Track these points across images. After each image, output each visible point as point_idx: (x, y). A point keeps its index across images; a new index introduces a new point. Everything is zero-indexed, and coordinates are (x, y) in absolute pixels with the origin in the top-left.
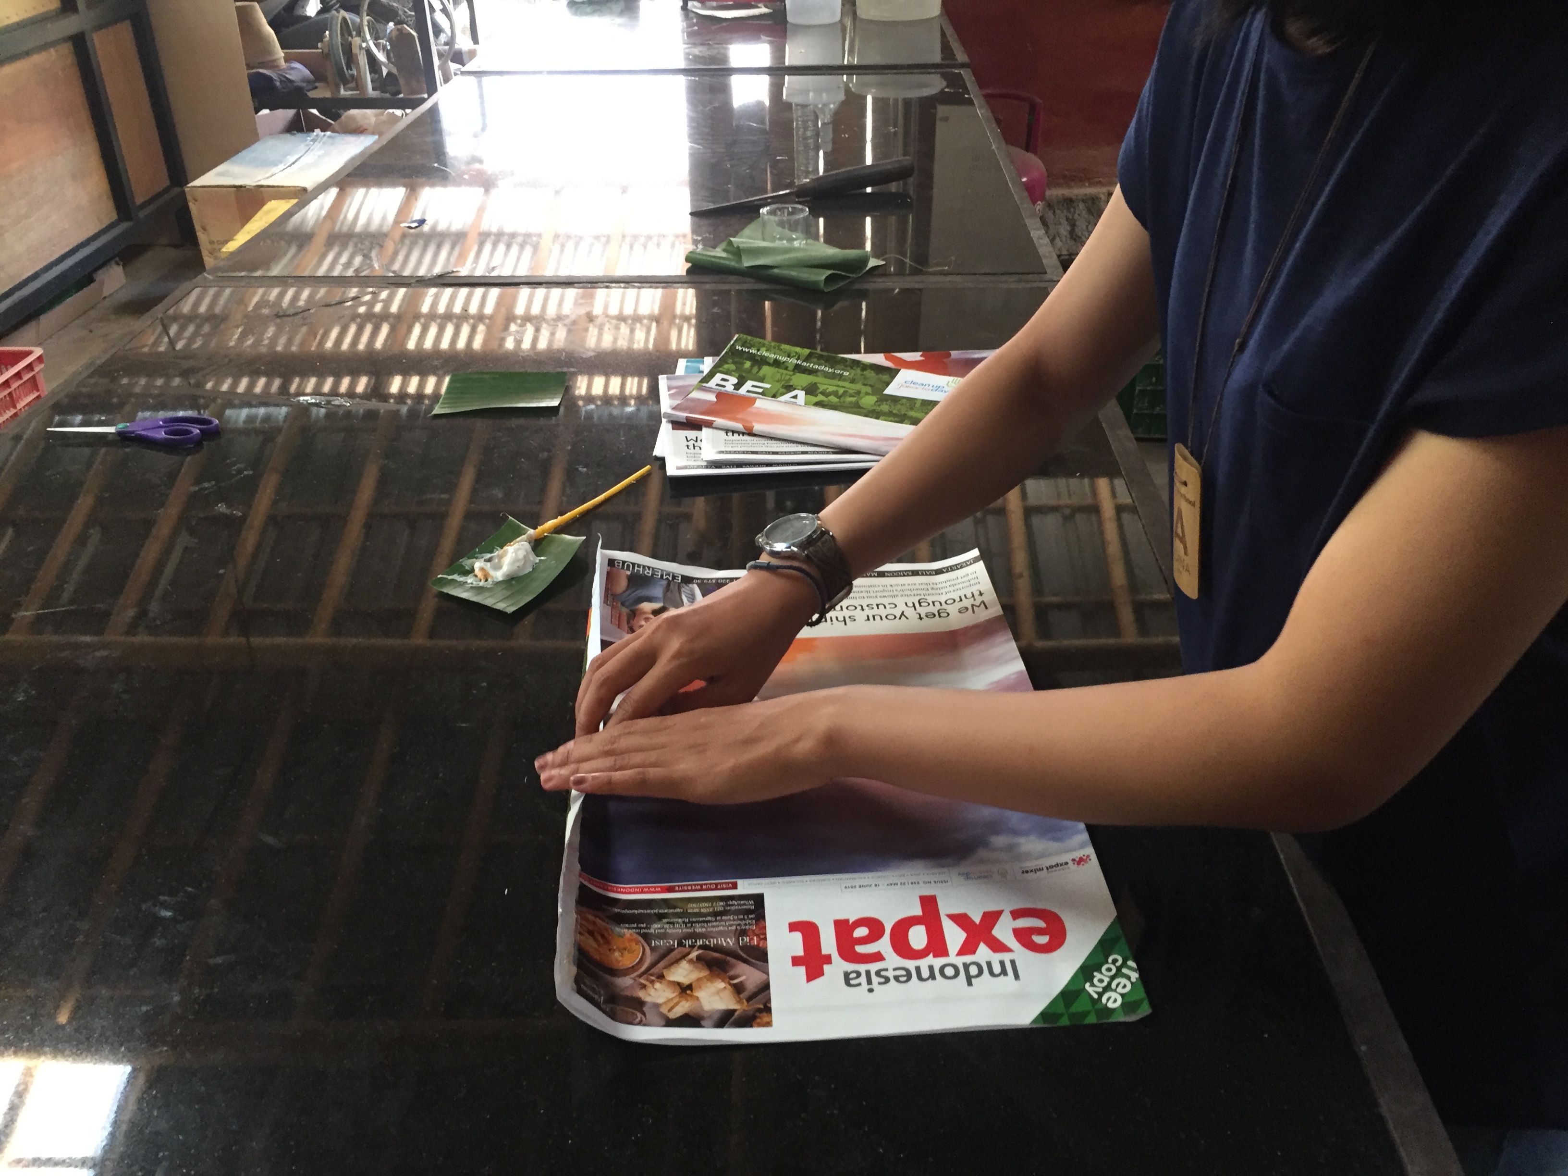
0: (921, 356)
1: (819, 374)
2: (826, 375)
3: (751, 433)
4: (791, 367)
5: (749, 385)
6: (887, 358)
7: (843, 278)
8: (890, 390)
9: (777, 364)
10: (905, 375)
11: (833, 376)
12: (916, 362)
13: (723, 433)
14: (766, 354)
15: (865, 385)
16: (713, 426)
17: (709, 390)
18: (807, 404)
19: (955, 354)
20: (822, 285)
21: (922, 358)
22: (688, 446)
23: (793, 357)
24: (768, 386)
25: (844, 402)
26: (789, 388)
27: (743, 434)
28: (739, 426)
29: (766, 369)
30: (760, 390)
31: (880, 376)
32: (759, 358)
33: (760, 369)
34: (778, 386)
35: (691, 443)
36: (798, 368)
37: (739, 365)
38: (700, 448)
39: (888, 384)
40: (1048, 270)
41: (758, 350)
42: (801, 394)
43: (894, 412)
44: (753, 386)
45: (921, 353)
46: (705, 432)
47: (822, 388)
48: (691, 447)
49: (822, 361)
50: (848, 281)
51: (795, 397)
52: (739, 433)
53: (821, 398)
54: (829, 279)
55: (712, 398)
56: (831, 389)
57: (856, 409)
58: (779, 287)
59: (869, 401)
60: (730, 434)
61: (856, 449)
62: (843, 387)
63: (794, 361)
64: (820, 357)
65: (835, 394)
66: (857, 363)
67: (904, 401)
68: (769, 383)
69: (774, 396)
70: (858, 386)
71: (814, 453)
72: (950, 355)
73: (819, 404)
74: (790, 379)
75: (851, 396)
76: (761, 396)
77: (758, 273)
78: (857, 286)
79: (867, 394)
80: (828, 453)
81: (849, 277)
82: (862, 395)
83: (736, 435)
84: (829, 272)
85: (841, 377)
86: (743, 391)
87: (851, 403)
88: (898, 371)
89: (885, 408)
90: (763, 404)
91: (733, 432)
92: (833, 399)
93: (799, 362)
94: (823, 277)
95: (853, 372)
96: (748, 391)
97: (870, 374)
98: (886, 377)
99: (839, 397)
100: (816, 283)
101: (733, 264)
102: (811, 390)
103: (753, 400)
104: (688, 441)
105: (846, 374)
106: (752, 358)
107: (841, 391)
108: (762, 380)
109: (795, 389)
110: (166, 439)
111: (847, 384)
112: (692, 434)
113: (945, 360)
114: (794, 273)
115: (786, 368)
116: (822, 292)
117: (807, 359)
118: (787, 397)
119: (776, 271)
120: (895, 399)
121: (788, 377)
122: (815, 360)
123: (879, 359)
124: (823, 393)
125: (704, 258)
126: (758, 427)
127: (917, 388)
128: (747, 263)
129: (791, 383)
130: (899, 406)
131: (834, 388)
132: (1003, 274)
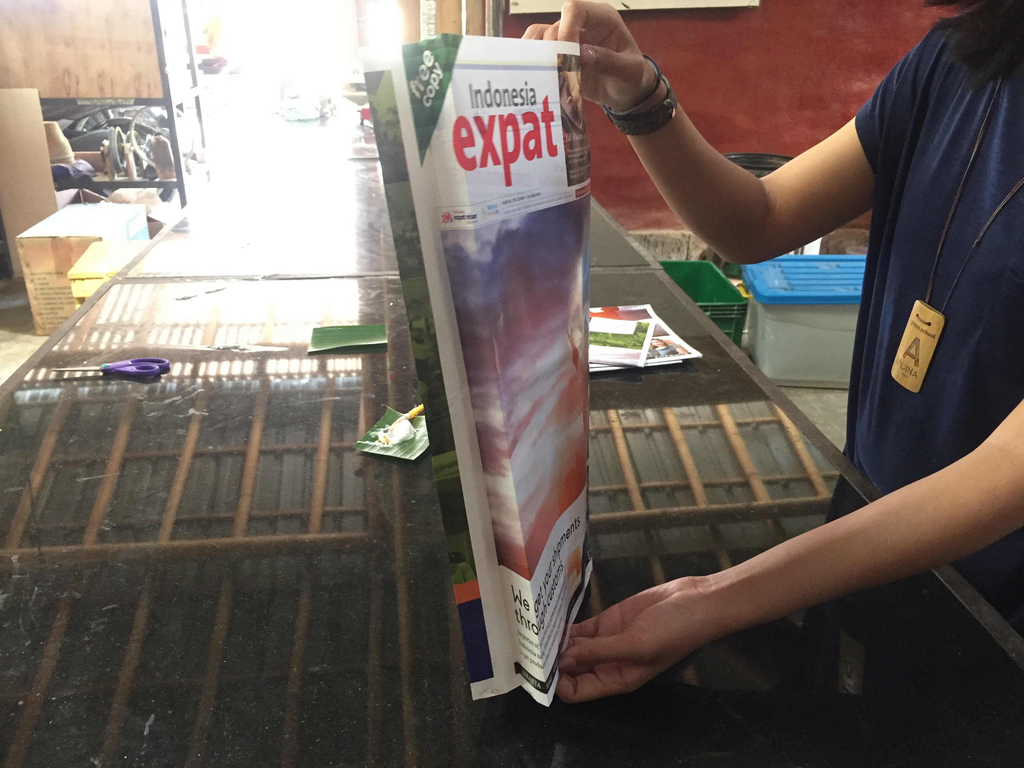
0: (602, 309)
8: (591, 329)
10: (596, 321)
12: (601, 313)
19: (621, 308)
21: (602, 311)
43: (598, 340)
67: (601, 334)
72: (618, 309)
88: (591, 318)
110: (136, 372)
113: (616, 312)
120: (595, 334)
132: (626, 266)
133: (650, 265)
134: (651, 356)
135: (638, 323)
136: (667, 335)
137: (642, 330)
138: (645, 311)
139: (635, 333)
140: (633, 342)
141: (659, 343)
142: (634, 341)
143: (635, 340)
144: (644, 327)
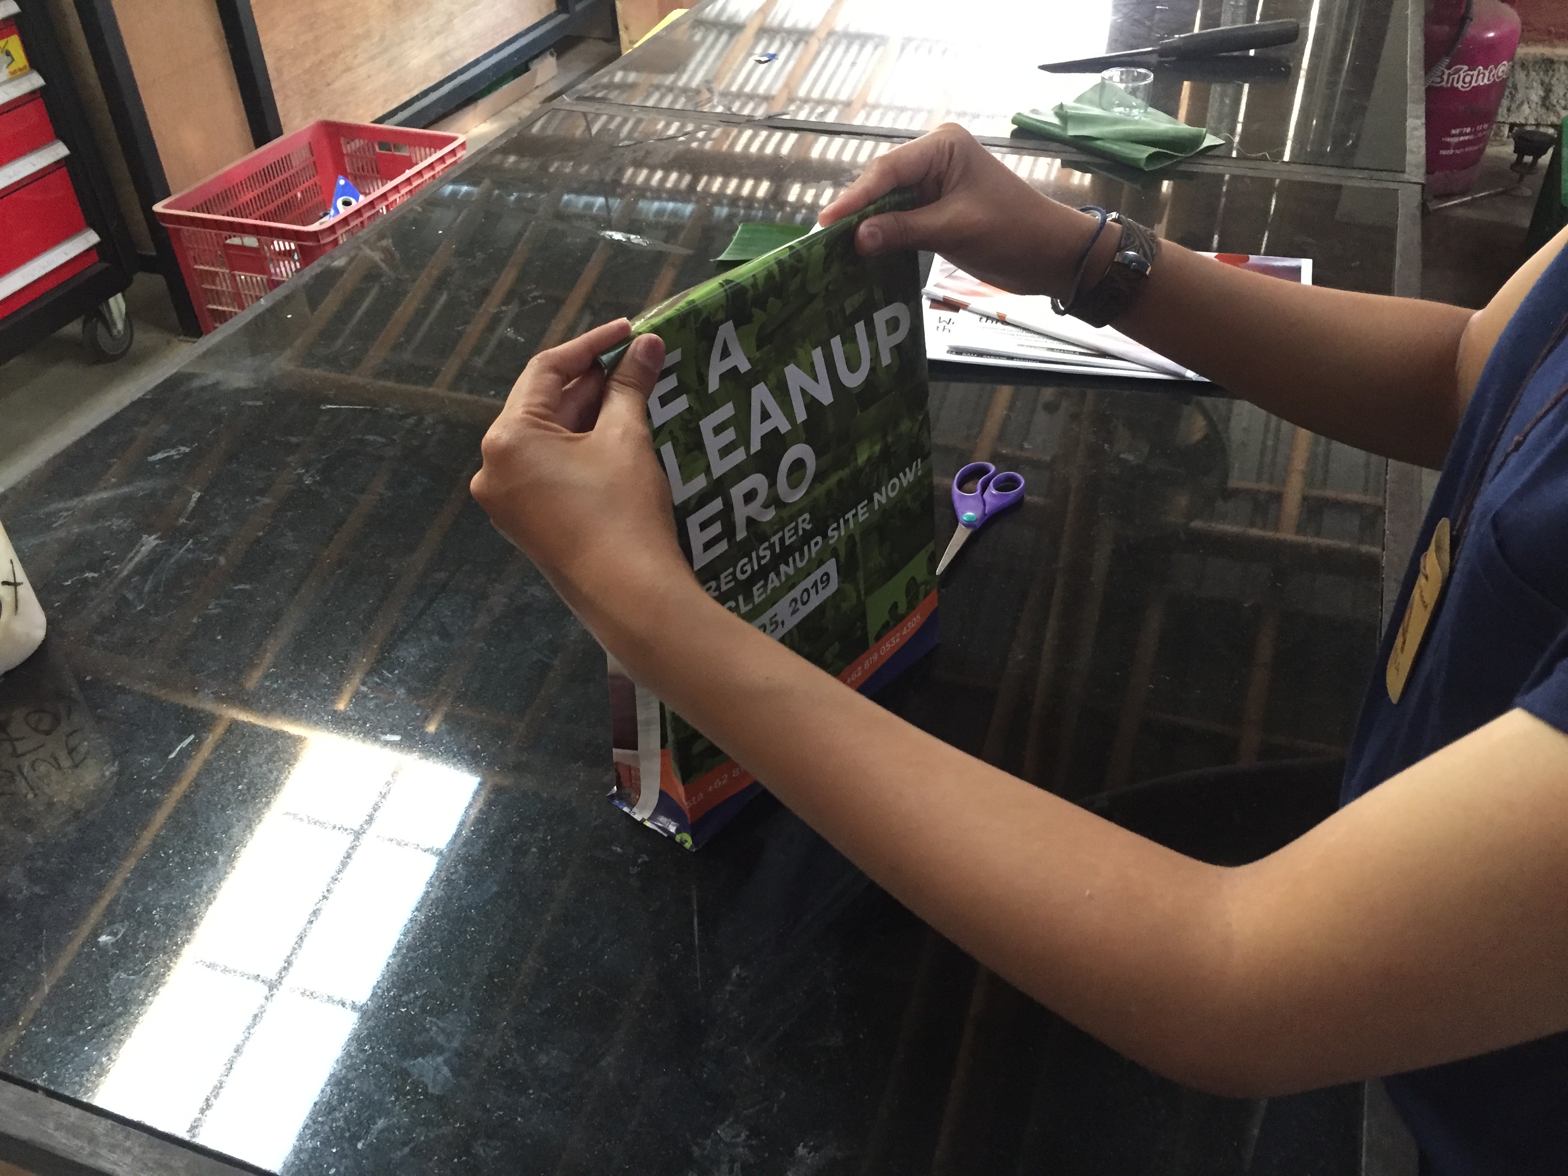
3: (1003, 321)
7: (1172, 157)
13: (977, 318)
16: (970, 309)
19: (1250, 259)
20: (1142, 164)
22: (938, 328)
27: (995, 321)
28: (993, 313)
35: (941, 326)
40: (1407, 169)
48: (941, 328)
50: (1172, 161)
54: (1151, 158)
58: (1099, 161)
60: (984, 319)
71: (1060, 351)
72: (1244, 260)
77: (1081, 144)
78: (1183, 167)
81: (1175, 157)
83: (990, 322)
84: (1152, 150)
94: (1146, 155)
100: (1136, 160)
101: (1060, 130)
112: (947, 315)
114: (1116, 147)
116: (1141, 170)
119: (1097, 143)
125: (1030, 121)
126: (1014, 316)
128: (1075, 131)
133: (1402, 171)
138: (1297, 271)
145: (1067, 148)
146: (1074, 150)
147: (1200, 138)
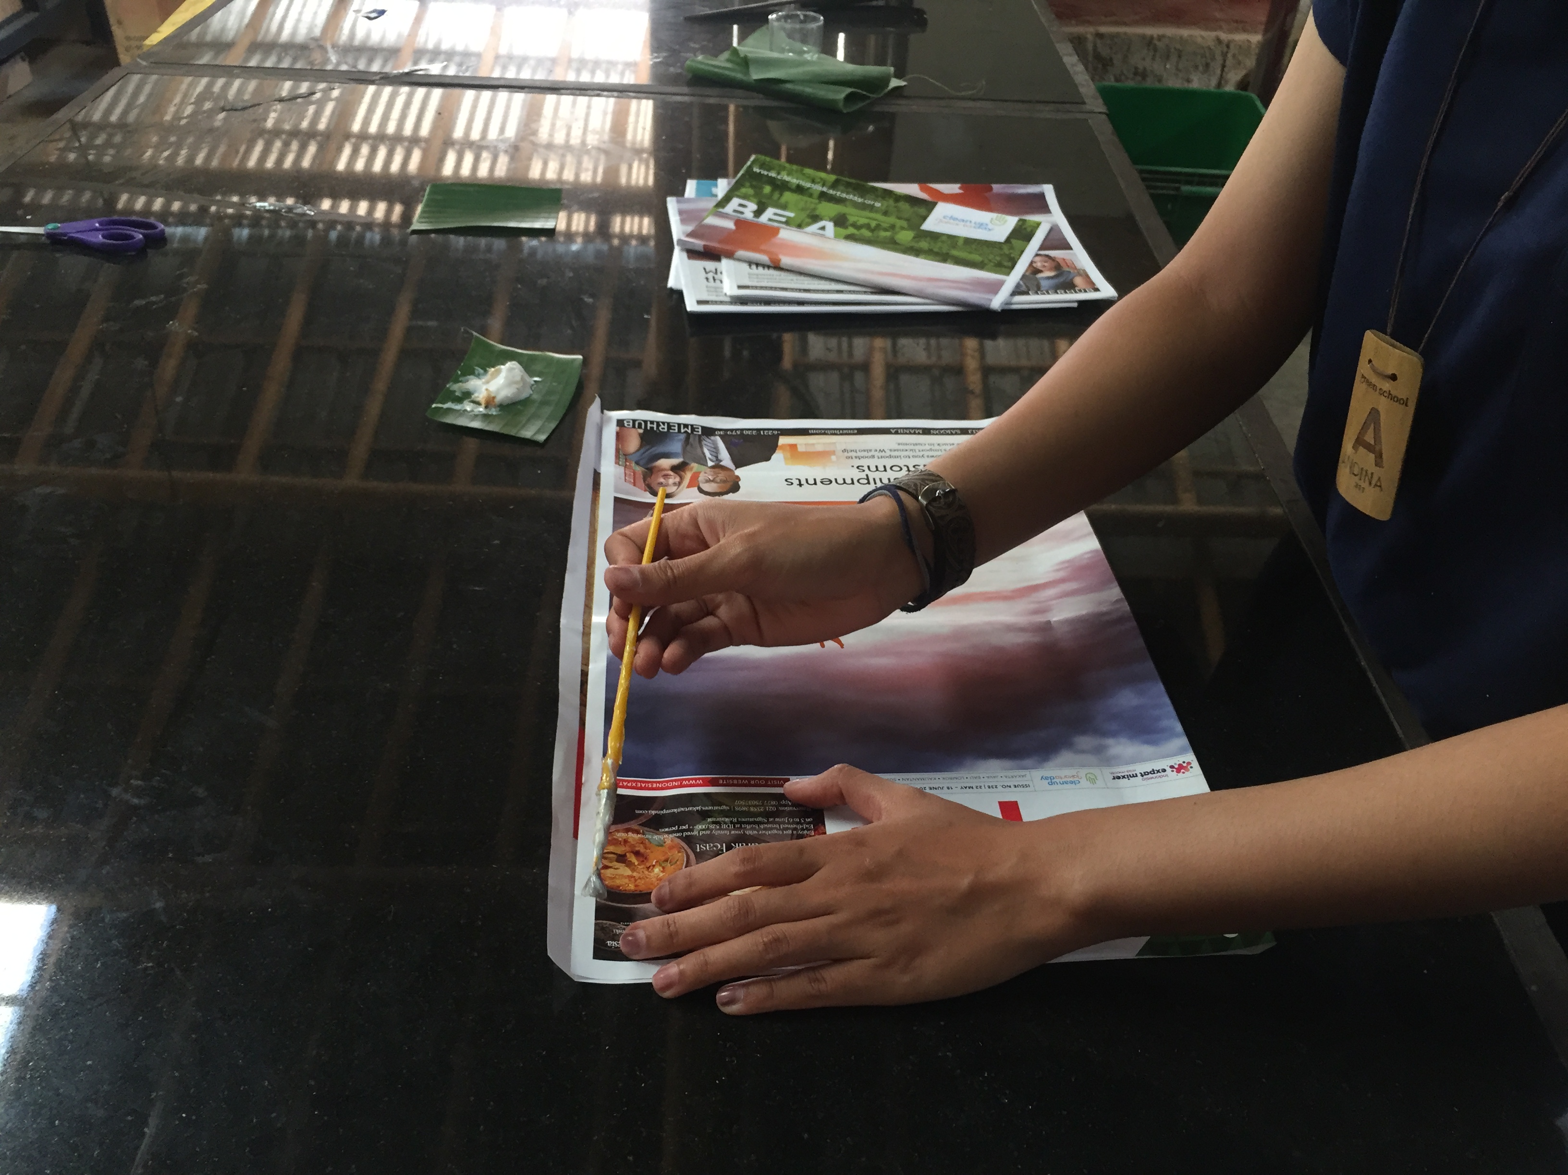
0: (960, 188)
1: (848, 203)
2: (856, 205)
3: (776, 266)
4: (816, 195)
5: (770, 213)
6: (922, 189)
7: (864, 98)
8: (929, 225)
9: (799, 190)
10: (942, 209)
11: (863, 207)
12: (957, 195)
13: (745, 266)
14: (787, 178)
15: (899, 218)
16: (735, 256)
17: (725, 216)
18: (837, 236)
19: (997, 188)
20: (841, 105)
21: (961, 191)
22: (707, 279)
23: (818, 183)
24: (792, 215)
25: (878, 237)
26: (815, 218)
27: (769, 267)
28: (764, 258)
29: (788, 196)
30: (784, 219)
31: (916, 209)
32: (779, 183)
33: (781, 195)
34: (803, 216)
35: (710, 276)
36: (823, 196)
37: (758, 190)
38: (721, 282)
39: (924, 218)
41: (779, 174)
42: (830, 226)
43: (936, 250)
44: (775, 214)
45: (959, 185)
46: (725, 264)
47: (852, 219)
48: (711, 280)
49: (850, 190)
50: (868, 101)
51: (823, 228)
52: (764, 266)
53: (851, 230)
54: (849, 98)
55: (730, 225)
56: (862, 221)
57: (892, 245)
59: (906, 236)
60: (754, 267)
61: (897, 290)
62: (876, 220)
63: (818, 188)
64: (848, 185)
65: (868, 226)
66: (888, 193)
67: (944, 238)
68: (792, 212)
69: (800, 226)
70: (892, 220)
71: (850, 292)
72: (991, 189)
73: (850, 238)
74: (815, 209)
75: (886, 230)
76: (784, 226)
77: (768, 87)
78: (878, 109)
79: (902, 228)
80: (865, 293)
81: (869, 98)
82: (897, 229)
83: (760, 269)
84: (849, 90)
85: (871, 208)
86: (764, 218)
87: (885, 237)
88: (935, 204)
89: (924, 244)
90: (787, 234)
91: (757, 265)
92: (866, 233)
93: (825, 189)
94: (842, 96)
95: (885, 203)
96: (770, 220)
97: (904, 206)
98: (922, 211)
99: (872, 231)
100: (834, 101)
101: (739, 76)
102: (840, 222)
103: (776, 231)
104: (706, 273)
105: (878, 205)
106: (772, 181)
107: (873, 224)
108: (784, 207)
109: (821, 219)
110: (103, 244)
111: (879, 216)
112: (710, 265)
113: (987, 194)
114: (808, 90)
115: (811, 196)
116: (840, 112)
117: (834, 186)
118: (814, 228)
119: (789, 86)
120: (934, 236)
121: (813, 206)
122: (842, 188)
123: (912, 189)
124: (854, 225)
125: (707, 68)
126: (786, 261)
127: (957, 224)
128: (756, 75)
129: (817, 213)
130: (939, 244)
131: (865, 221)
132: (1038, 102)
133: (1084, 103)
134: (1024, 288)
135: (1020, 220)
136: (1069, 248)
137: (1023, 234)
138: (1041, 196)
139: (1008, 240)
140: (998, 258)
141: (1046, 264)
142: (1001, 255)
143: (1005, 254)
144: (1029, 230)
145: (755, 94)
146: (761, 96)
147: (886, 80)
